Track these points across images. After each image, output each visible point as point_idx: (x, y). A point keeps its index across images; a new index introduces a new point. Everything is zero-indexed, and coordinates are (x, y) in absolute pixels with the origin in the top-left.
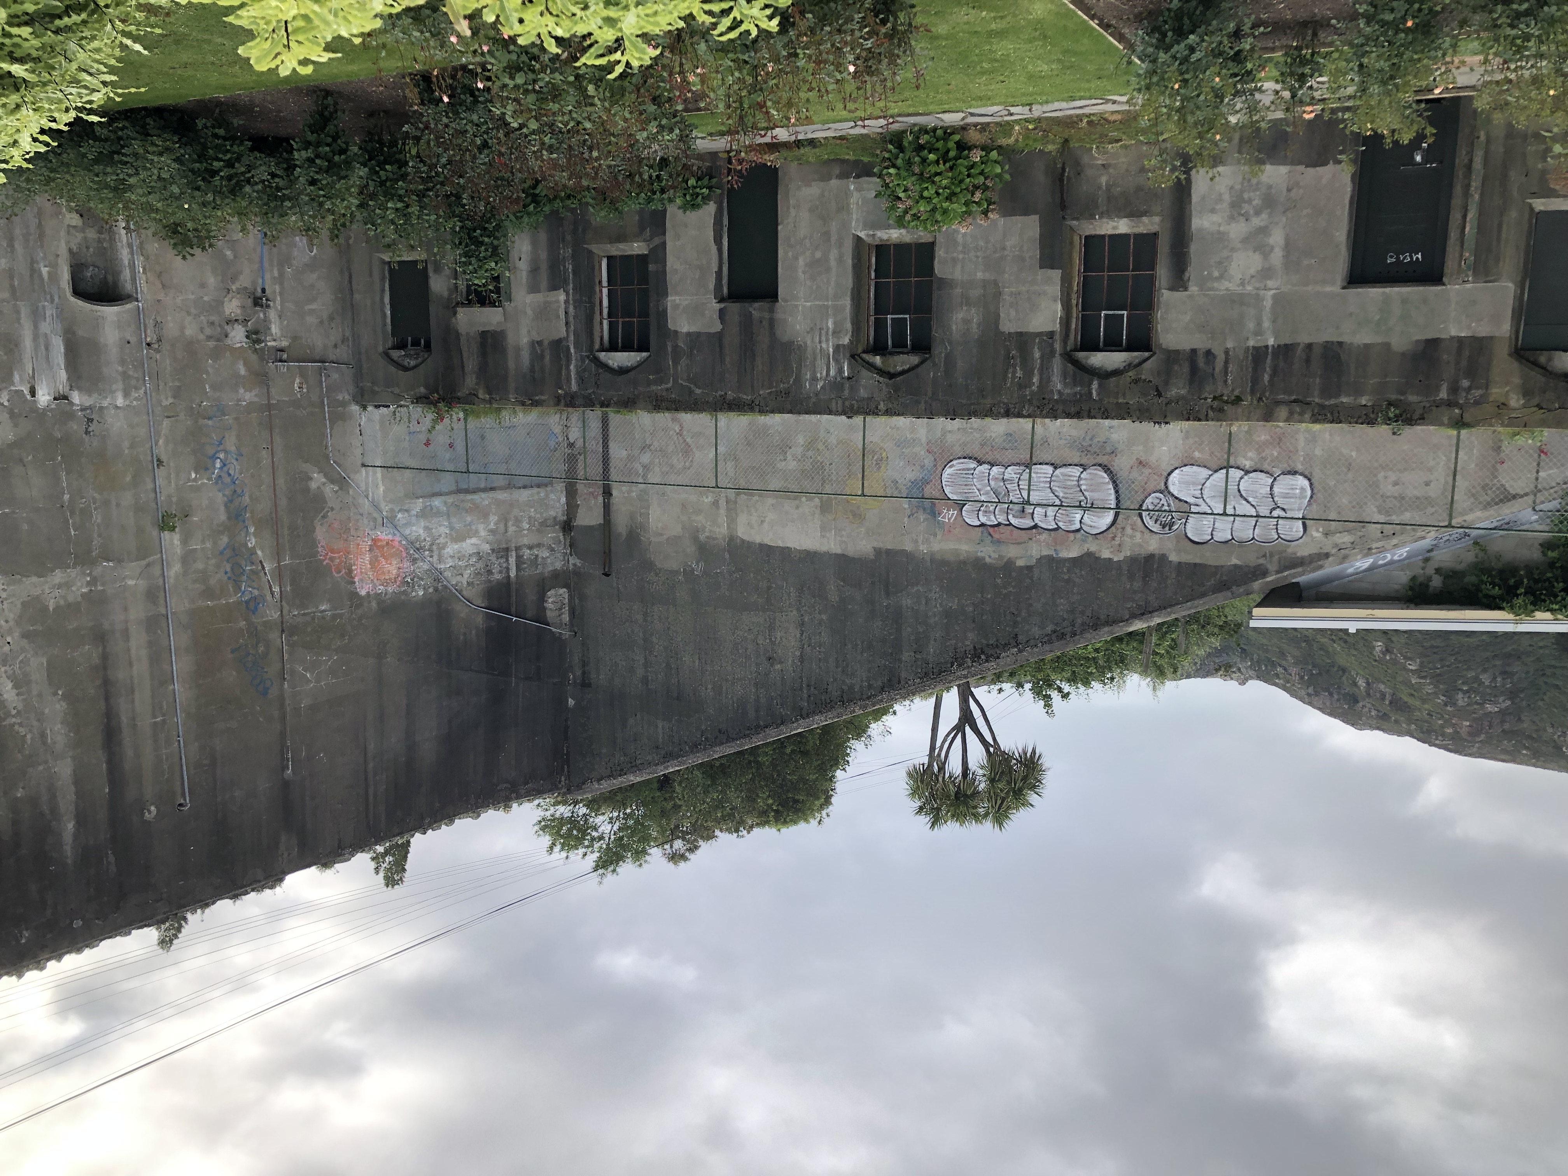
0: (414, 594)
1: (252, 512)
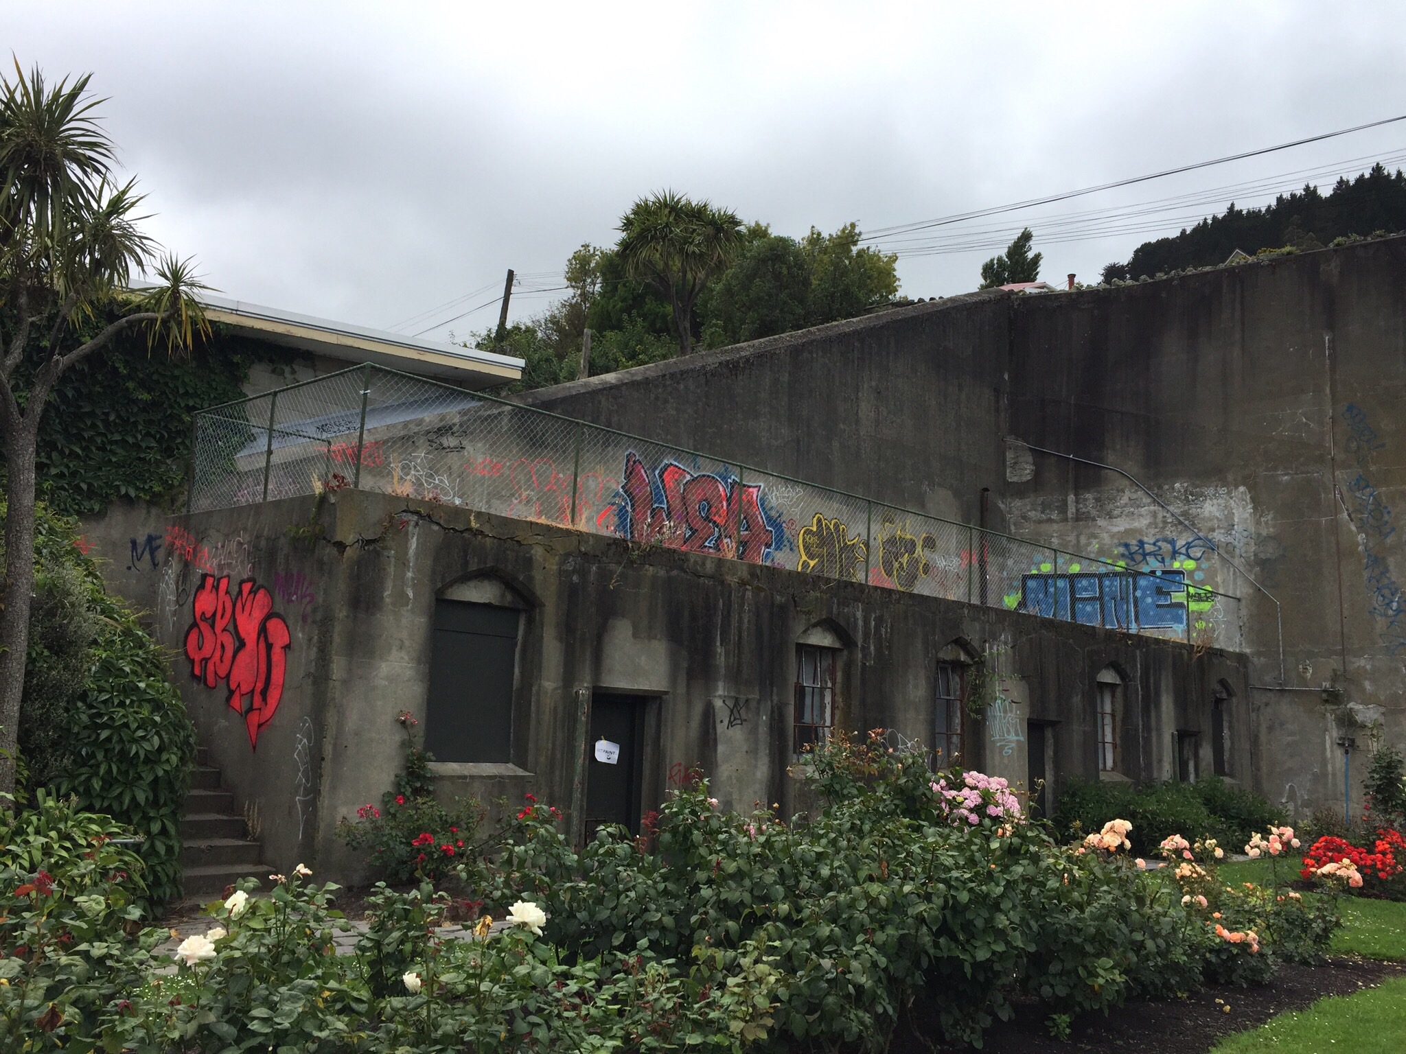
1: (1360, 563)
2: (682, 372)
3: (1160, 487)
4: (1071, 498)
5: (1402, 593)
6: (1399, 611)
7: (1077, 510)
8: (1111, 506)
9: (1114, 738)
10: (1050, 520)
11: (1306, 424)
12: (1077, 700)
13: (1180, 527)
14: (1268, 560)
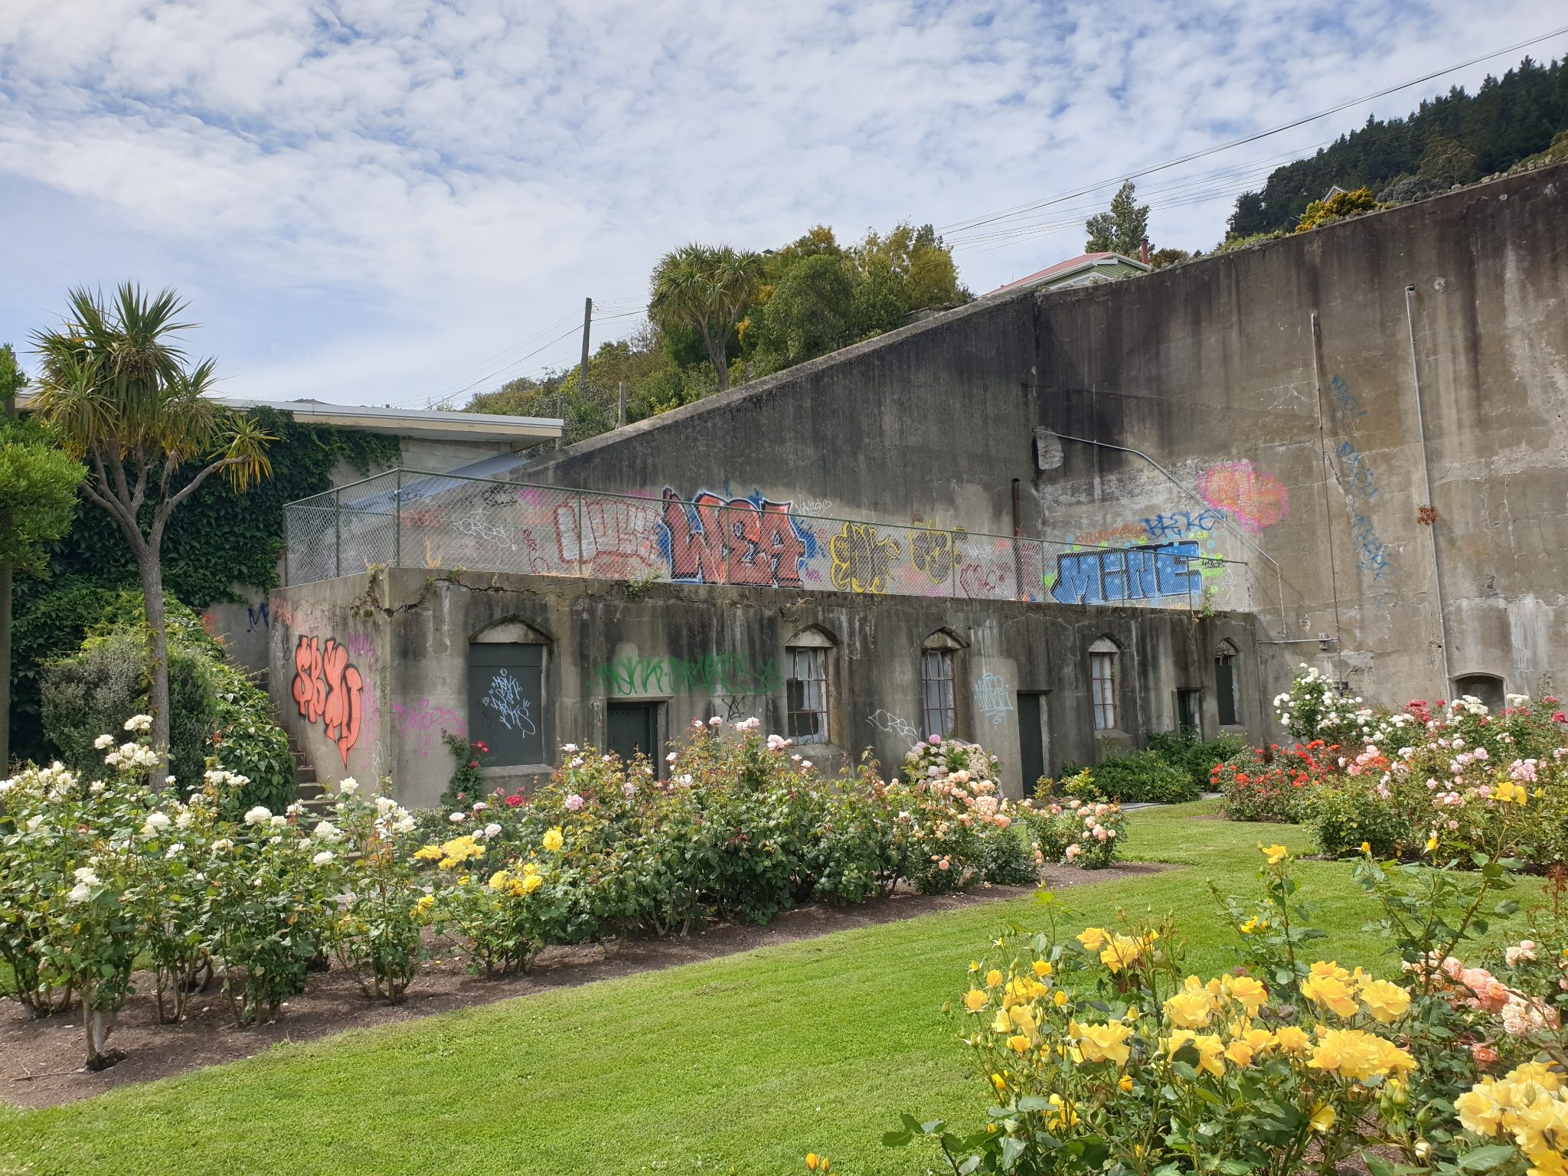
0: (1196, 461)
1: (1349, 522)
2: (709, 412)
3: (1174, 465)
4: (1097, 480)
5: (1386, 547)
6: (1383, 564)
7: (1103, 491)
8: (1132, 486)
9: (1114, 700)
10: (1079, 503)
11: (1297, 398)
12: (1069, 671)
13: (1192, 502)
14: (1269, 526)
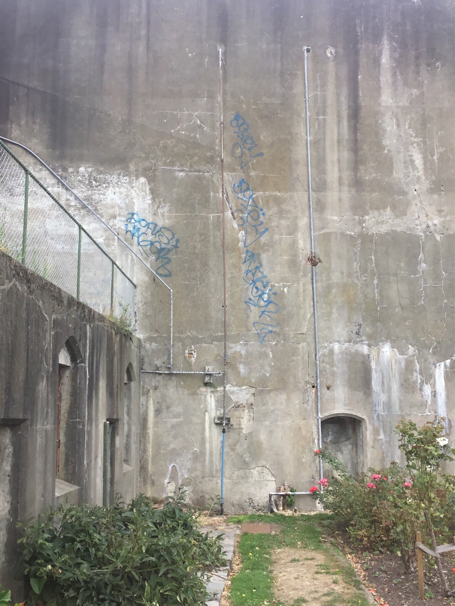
0: (90, 170)
1: (240, 257)
3: (65, 169)
5: (273, 286)
6: (269, 302)
